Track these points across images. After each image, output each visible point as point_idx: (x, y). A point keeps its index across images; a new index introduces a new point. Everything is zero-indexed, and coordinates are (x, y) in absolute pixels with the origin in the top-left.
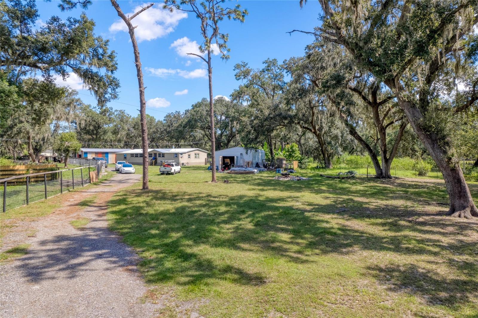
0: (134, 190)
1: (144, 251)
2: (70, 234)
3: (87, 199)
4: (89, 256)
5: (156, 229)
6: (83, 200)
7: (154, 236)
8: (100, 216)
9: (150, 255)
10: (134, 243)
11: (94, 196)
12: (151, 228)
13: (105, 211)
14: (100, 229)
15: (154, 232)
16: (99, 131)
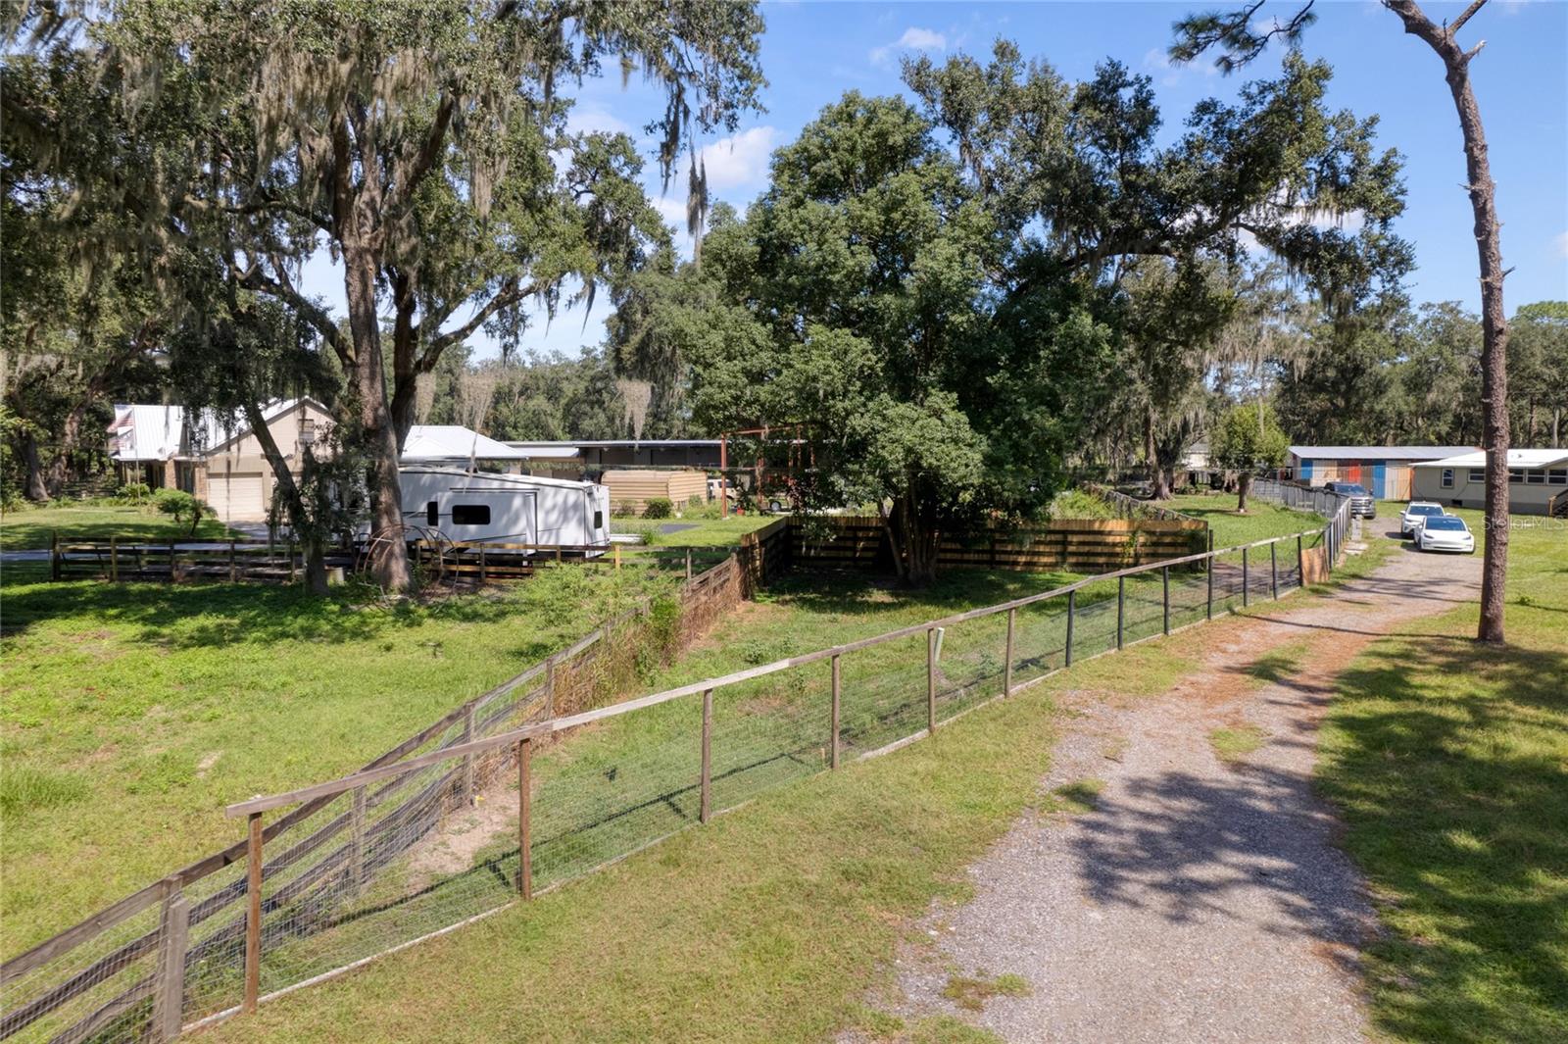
0: (1444, 639)
1: (1401, 905)
2: (1201, 776)
3: (1277, 655)
4: (1234, 866)
5: (1476, 835)
6: (1264, 653)
7: (1457, 859)
8: (1301, 727)
9: (1422, 927)
10: (1377, 865)
11: (1302, 643)
12: (1457, 824)
13: (1318, 712)
14: (1288, 780)
15: (1463, 840)
16: (1359, 383)
